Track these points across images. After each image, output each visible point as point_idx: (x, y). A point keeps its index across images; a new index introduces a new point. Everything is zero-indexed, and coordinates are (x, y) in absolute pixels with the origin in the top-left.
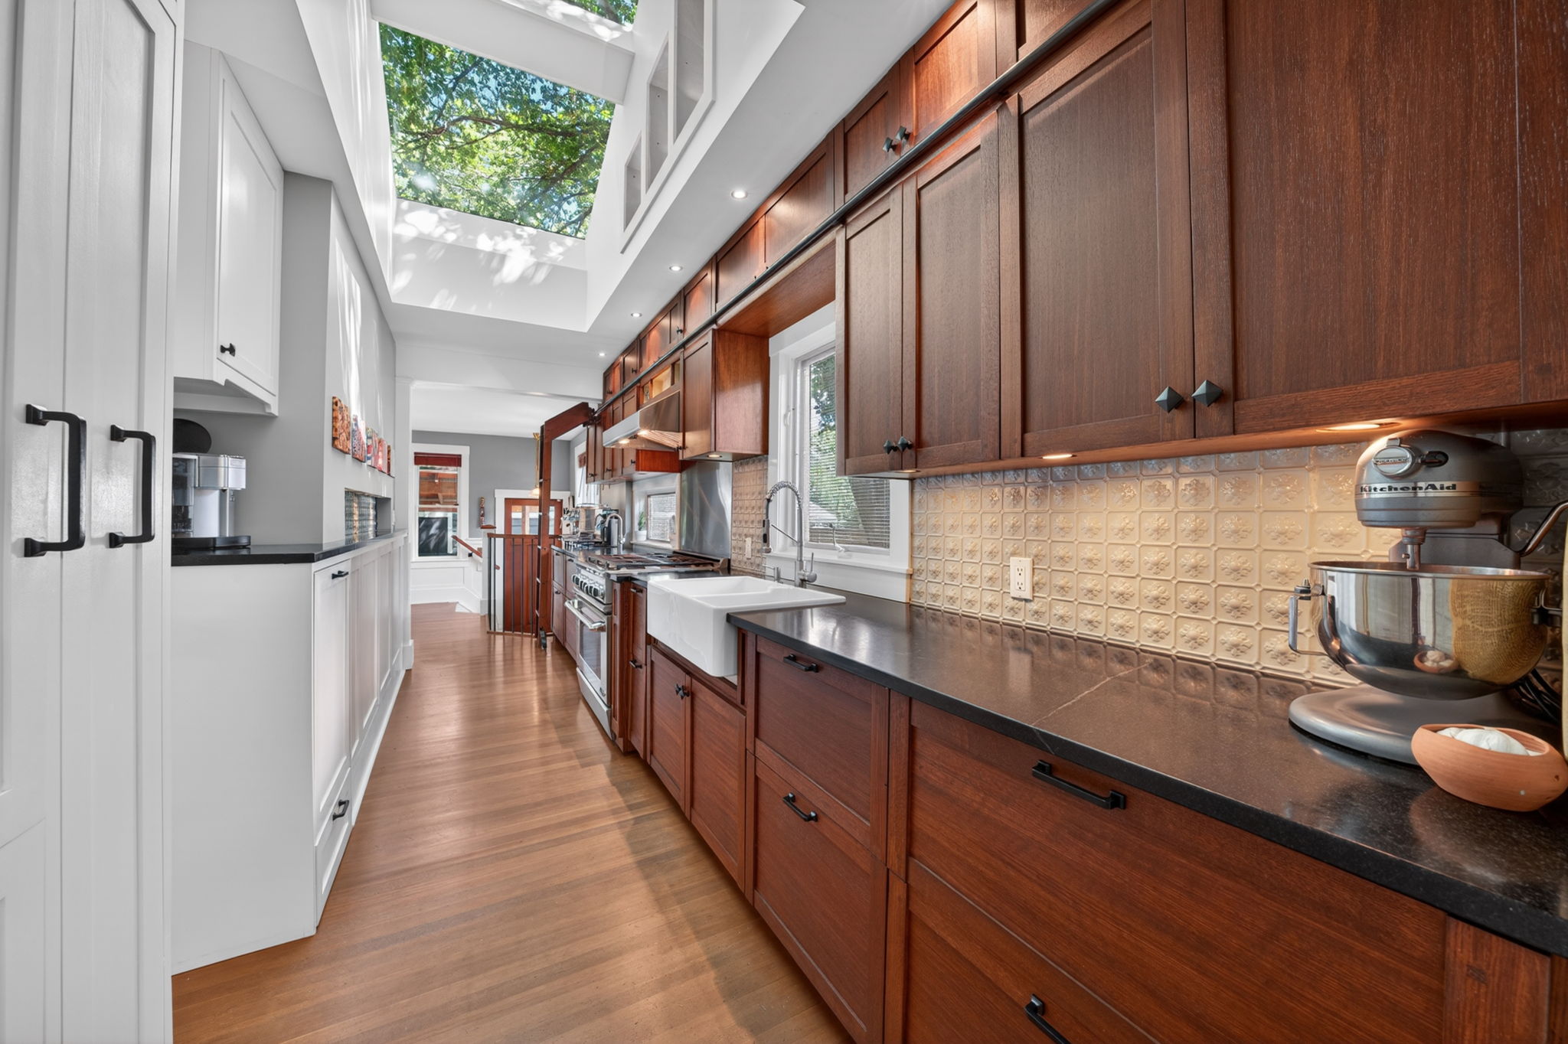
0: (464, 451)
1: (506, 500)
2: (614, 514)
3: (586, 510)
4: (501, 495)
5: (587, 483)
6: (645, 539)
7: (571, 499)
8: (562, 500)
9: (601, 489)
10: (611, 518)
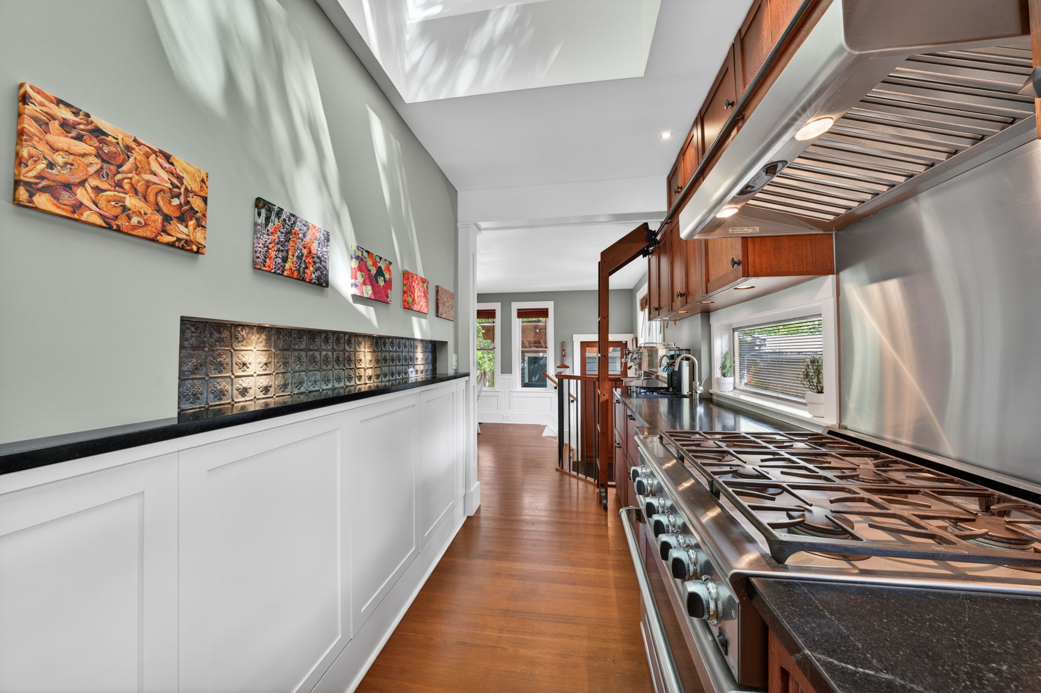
0: (549, 305)
1: (582, 343)
2: (684, 355)
3: (648, 350)
4: (578, 339)
5: (649, 319)
6: (732, 388)
7: (634, 341)
8: (626, 342)
9: (664, 328)
10: (682, 359)
